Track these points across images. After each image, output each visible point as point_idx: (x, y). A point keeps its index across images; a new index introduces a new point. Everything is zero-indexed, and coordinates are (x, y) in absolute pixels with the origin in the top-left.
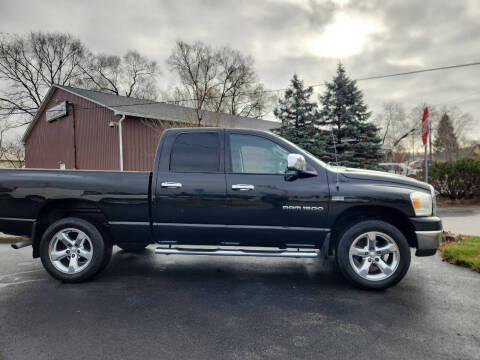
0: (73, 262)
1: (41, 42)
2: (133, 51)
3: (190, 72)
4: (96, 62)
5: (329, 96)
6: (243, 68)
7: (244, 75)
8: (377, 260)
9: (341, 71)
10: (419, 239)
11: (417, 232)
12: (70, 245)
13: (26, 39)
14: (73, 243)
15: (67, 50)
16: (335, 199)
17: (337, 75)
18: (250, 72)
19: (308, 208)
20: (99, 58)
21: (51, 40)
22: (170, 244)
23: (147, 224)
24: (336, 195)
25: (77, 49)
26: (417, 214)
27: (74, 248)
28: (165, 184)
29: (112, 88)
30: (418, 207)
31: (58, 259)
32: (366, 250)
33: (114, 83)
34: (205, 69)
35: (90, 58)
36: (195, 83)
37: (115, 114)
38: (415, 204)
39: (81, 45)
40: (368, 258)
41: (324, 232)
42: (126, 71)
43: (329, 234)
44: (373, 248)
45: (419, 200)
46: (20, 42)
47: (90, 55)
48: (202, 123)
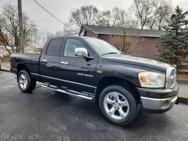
1: (84, 9)
2: (116, 7)
3: (139, 12)
4: (101, 15)
6: (167, 7)
7: (166, 10)
8: (119, 108)
13: (80, 9)
15: (92, 11)
18: (170, 8)
20: (103, 12)
21: (87, 8)
24: (99, 70)
25: (95, 10)
28: (42, 60)
29: (107, 24)
30: (145, 81)
31: (21, 83)
32: (114, 101)
33: (108, 21)
34: (146, 10)
35: (100, 13)
36: (141, 17)
37: (95, 33)
38: (142, 79)
39: (97, 8)
40: (114, 106)
41: (94, 88)
42: (112, 16)
43: (96, 89)
44: (117, 101)
45: (145, 77)
46: (78, 11)
47: (99, 11)
48: (125, 34)
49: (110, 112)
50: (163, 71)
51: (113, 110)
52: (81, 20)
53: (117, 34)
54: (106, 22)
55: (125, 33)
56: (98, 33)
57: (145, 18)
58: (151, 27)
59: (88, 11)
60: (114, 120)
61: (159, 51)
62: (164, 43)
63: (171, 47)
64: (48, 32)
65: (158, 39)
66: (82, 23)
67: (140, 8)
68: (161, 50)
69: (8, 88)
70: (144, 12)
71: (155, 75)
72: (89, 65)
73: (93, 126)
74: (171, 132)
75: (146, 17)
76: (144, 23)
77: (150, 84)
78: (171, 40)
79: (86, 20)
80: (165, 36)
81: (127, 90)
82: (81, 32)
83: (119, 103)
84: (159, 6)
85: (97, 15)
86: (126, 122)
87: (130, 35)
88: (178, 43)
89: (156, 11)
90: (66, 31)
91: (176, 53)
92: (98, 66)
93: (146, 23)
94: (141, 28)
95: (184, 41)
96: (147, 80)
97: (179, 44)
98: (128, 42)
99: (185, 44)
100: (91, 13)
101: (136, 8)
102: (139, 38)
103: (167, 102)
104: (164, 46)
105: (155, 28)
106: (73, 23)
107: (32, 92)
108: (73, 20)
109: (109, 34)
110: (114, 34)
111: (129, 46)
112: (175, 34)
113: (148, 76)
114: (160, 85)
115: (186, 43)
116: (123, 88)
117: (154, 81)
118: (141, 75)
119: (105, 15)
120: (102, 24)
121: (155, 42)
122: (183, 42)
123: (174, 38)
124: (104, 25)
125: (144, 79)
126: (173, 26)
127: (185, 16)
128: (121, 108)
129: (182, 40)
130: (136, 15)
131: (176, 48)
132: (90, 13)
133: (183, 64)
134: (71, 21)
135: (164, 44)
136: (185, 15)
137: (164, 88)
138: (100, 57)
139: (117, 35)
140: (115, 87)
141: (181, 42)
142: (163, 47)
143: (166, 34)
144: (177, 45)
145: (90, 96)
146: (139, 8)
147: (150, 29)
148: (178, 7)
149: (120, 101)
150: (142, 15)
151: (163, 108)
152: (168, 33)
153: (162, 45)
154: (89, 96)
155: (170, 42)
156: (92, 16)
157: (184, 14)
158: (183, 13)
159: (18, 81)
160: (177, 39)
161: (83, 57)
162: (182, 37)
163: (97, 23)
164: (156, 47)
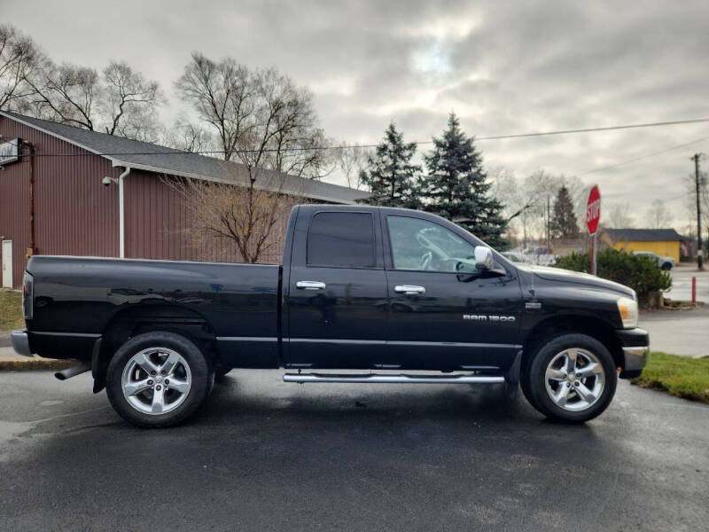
0: (158, 397)
2: (119, 63)
3: (213, 103)
5: (437, 156)
6: (295, 105)
7: (296, 115)
8: (577, 384)
9: (454, 123)
10: (627, 358)
11: (624, 349)
12: (154, 373)
14: (159, 369)
16: (529, 305)
17: (448, 129)
19: (495, 318)
22: (300, 368)
23: (276, 339)
24: (529, 300)
26: (625, 325)
27: (159, 377)
28: (302, 284)
29: (83, 119)
30: (626, 317)
31: (135, 392)
32: (566, 372)
33: (85, 112)
34: (237, 101)
35: (48, 69)
37: (114, 165)
41: (514, 349)
42: (106, 95)
43: (521, 352)
44: (572, 370)
45: (627, 308)
48: (256, 186)
49: (559, 399)
51: (564, 391)
54: (80, 114)
55: (253, 181)
56: (129, 165)
67: (219, 89)
70: (231, 105)
89: (269, 112)
94: (223, 158)
111: (271, 224)
118: (622, 305)
125: (623, 311)
128: (581, 382)
146: (213, 88)
148: (392, 128)
150: (226, 115)
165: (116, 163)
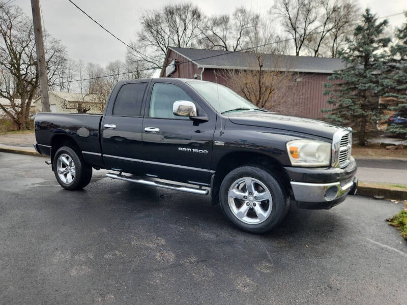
0: (69, 176)
1: (170, 12)
2: (240, 8)
3: (290, 19)
4: (209, 24)
6: (348, 7)
7: (348, 14)
8: (255, 205)
12: (67, 165)
13: (162, 12)
15: (189, 16)
16: (217, 143)
18: (355, 9)
19: (196, 151)
20: (212, 19)
21: (178, 9)
22: (120, 171)
24: (218, 140)
25: (196, 14)
27: (69, 167)
28: (106, 125)
29: (222, 44)
30: (297, 156)
31: (62, 173)
32: (246, 194)
33: (224, 40)
34: (305, 13)
35: (206, 20)
36: (295, 30)
37: (198, 67)
38: (292, 153)
39: (199, 10)
40: (247, 202)
41: (209, 173)
42: (234, 28)
43: (214, 175)
44: (251, 193)
45: (297, 148)
46: (158, 16)
47: (205, 17)
48: (263, 69)
49: (239, 213)
50: (328, 138)
51: (244, 208)
52: (166, 37)
53: (245, 68)
54: (221, 41)
55: (261, 66)
56: (204, 66)
57: (303, 31)
58: (316, 52)
59: (181, 15)
60: (246, 226)
61: (330, 102)
62: (340, 85)
63: (354, 93)
64: (91, 65)
65: (329, 77)
66: (167, 42)
67: (293, 9)
68: (334, 100)
69: (33, 184)
70: (301, 17)
71: (314, 144)
72: (198, 132)
73: (211, 236)
74: (342, 238)
75: (305, 30)
76: (302, 42)
77: (305, 161)
78: (354, 79)
79: (176, 37)
80: (342, 71)
81: (269, 173)
82: (167, 63)
83: (255, 195)
84: (331, 5)
85: (201, 25)
86: (267, 226)
87: (273, 69)
88: (367, 85)
89: (326, 17)
90: (131, 61)
91: (363, 107)
92: (217, 133)
93: (306, 42)
94: (295, 54)
95: (380, 81)
96: (301, 154)
97: (370, 87)
98: (267, 84)
99: (380, 88)
100: (187, 21)
101: (284, 10)
102: (290, 77)
103: (334, 189)
104: (341, 91)
105: (325, 53)
106: (146, 42)
107: (83, 189)
108: (147, 36)
109: (228, 67)
110: (239, 68)
111: (270, 93)
112: (362, 67)
113: (303, 147)
114: (322, 162)
115: (382, 85)
116: (262, 169)
117: (313, 155)
118: (292, 145)
119: (218, 25)
120: (211, 44)
121: (323, 83)
122: (377, 82)
123: (360, 75)
124: (216, 48)
125: (296, 152)
126: (359, 51)
127: (382, 30)
128: (257, 204)
129: (374, 80)
130: (283, 24)
131: (364, 97)
132: (184, 21)
133: (379, 129)
134: (143, 38)
135: (341, 88)
136: (381, 28)
137: (329, 167)
138: (220, 117)
139: (245, 71)
140: (248, 168)
141: (374, 83)
142: (339, 94)
143: (344, 68)
144: (365, 90)
145: (203, 188)
146: (290, 9)
147: (313, 55)
148: (367, 11)
149: (256, 193)
150: (297, 25)
151: (328, 199)
152: (349, 65)
153: (336, 91)
154: (200, 189)
155: (353, 83)
156: (190, 26)
157: (381, 25)
158: (377, 23)
159: (54, 169)
160: (365, 77)
161: (188, 118)
162: (375, 72)
163: (200, 42)
164: (325, 94)
165: (199, 66)
